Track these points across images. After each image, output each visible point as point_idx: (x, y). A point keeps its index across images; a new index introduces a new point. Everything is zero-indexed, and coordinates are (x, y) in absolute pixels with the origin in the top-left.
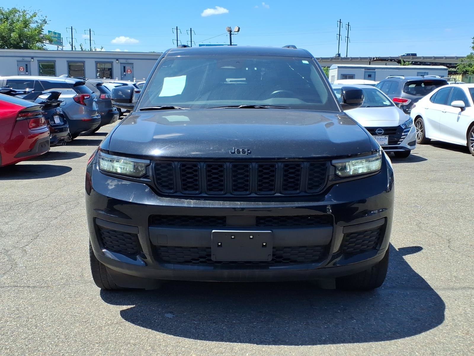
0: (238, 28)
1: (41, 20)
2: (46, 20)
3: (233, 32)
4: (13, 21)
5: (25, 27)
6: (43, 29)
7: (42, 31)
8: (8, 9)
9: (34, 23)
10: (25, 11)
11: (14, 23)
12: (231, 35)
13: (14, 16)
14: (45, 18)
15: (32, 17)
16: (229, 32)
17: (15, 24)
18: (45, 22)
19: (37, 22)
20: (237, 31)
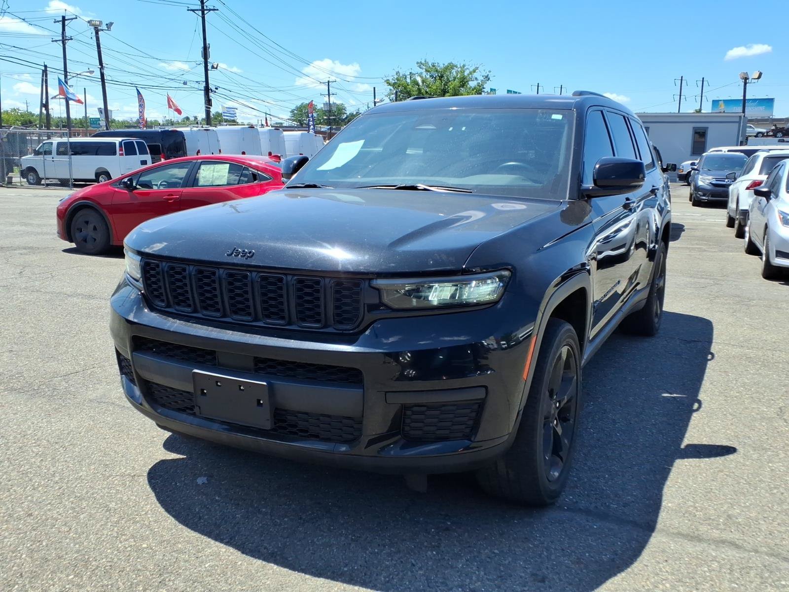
0: (759, 73)
1: (483, 76)
2: (489, 76)
3: (750, 79)
4: (448, 79)
5: (463, 86)
6: (484, 88)
7: (483, 90)
8: (444, 64)
9: (473, 80)
10: (464, 66)
11: (450, 81)
12: (745, 84)
13: (450, 72)
14: (488, 73)
15: (471, 73)
16: (743, 80)
17: (450, 83)
18: (487, 78)
19: (476, 79)
20: (757, 77)
